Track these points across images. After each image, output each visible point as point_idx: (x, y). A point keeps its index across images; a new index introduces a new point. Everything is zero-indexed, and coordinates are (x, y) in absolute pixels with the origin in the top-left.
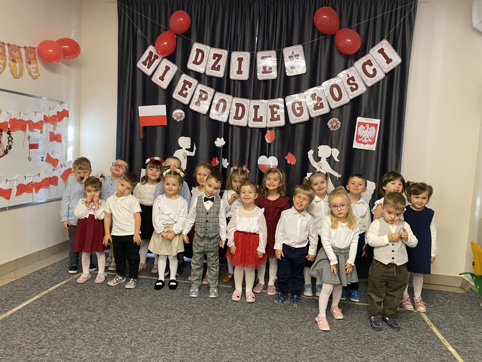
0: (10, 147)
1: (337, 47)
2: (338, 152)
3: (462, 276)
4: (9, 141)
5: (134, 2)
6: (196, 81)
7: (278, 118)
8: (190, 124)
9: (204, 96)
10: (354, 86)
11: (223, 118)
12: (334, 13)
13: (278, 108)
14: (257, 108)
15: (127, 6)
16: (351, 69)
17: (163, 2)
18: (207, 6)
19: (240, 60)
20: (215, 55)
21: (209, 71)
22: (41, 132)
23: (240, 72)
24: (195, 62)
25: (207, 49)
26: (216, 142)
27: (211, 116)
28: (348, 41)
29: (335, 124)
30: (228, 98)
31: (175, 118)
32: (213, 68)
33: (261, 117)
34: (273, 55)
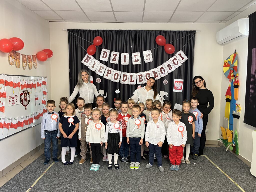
0: (29, 101)
1: (165, 51)
2: (168, 94)
3: (219, 140)
4: (29, 98)
5: (76, 31)
6: (106, 66)
7: (142, 81)
8: (104, 84)
9: (109, 72)
10: (170, 68)
11: (118, 81)
12: (164, 38)
13: (142, 76)
14: (131, 76)
15: (72, 33)
16: (169, 61)
17: (89, 31)
18: (109, 33)
19: (125, 56)
20: (114, 55)
21: (112, 62)
22: (39, 92)
23: (125, 62)
24: (103, 57)
25: (108, 52)
26: (116, 92)
27: (112, 80)
28: (170, 49)
29: (166, 82)
30: (119, 73)
31: (97, 82)
32: (113, 60)
33: (134, 80)
34: (139, 54)
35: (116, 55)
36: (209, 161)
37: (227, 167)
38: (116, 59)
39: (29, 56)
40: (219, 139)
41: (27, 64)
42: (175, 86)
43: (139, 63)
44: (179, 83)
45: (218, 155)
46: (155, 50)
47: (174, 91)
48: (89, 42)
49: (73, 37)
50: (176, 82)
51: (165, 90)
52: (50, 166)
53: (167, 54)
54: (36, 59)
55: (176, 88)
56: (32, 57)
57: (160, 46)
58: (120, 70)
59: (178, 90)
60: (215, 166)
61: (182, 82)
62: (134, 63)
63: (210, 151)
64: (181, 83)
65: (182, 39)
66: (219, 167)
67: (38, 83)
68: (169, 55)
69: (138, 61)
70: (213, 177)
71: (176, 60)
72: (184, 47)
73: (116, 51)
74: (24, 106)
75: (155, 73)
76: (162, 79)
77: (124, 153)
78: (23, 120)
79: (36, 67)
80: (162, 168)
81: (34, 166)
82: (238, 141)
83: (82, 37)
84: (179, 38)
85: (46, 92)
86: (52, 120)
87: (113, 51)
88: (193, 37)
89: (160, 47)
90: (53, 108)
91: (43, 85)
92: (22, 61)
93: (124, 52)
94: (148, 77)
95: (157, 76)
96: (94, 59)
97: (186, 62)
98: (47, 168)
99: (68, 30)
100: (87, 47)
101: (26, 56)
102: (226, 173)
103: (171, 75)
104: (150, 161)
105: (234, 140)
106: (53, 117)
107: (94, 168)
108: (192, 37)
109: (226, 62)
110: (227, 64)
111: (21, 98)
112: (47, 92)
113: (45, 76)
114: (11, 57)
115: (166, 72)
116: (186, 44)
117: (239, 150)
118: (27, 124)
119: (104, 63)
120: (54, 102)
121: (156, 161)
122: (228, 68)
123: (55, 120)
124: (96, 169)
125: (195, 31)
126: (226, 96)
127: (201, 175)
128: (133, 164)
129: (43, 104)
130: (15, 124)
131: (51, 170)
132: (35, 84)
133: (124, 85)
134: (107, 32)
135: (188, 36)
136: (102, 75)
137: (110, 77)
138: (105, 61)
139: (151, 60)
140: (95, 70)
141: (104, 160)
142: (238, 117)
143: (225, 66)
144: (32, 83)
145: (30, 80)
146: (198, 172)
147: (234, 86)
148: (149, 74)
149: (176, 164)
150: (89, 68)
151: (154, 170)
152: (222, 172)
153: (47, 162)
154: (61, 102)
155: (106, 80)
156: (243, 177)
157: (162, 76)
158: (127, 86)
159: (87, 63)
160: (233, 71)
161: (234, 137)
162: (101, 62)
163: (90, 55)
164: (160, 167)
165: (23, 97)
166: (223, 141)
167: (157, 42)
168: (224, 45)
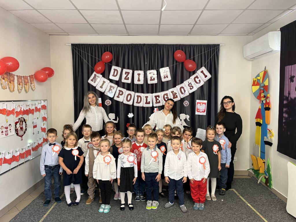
0: (26, 130)
2: (189, 117)
4: (26, 126)
5: (81, 46)
6: (116, 86)
7: (159, 102)
8: (114, 106)
9: (121, 93)
10: (191, 87)
11: (130, 103)
12: (183, 53)
13: (159, 97)
14: (147, 97)
15: (77, 48)
16: (190, 79)
17: (96, 46)
18: (120, 48)
19: (139, 74)
20: (126, 73)
21: (123, 81)
22: (38, 118)
23: (139, 80)
24: (113, 75)
25: (119, 69)
26: (128, 115)
27: (124, 102)
28: (190, 66)
29: (186, 103)
30: (132, 93)
31: (106, 104)
32: (125, 79)
33: (149, 102)
34: (155, 72)
35: (128, 73)
36: (238, 196)
37: (259, 203)
38: (128, 78)
39: (25, 76)
40: (249, 169)
41: (23, 86)
42: (197, 108)
43: (156, 81)
44: (201, 104)
45: (249, 188)
46: (173, 66)
47: (197, 113)
48: (97, 58)
49: (77, 52)
50: (198, 103)
51: (185, 112)
52: (50, 208)
53: (187, 71)
54: (34, 80)
55: (198, 110)
56: (29, 78)
57: (179, 62)
58: (133, 91)
59: (200, 112)
60: (246, 203)
61: (205, 103)
62: (149, 82)
63: (240, 184)
64: (204, 105)
65: (204, 54)
66: (250, 204)
67: (36, 108)
68: (190, 72)
69: (154, 79)
70: (243, 218)
71: (198, 78)
72: (206, 62)
73: (128, 68)
74: (20, 136)
75: (174, 93)
76: (182, 100)
77: (139, 190)
78: (18, 154)
79: (34, 89)
80: (183, 207)
81: (32, 208)
82: (271, 172)
83: (88, 53)
84: (201, 53)
85: (46, 117)
86: (53, 152)
87: (124, 68)
88: (217, 52)
89: (179, 64)
90: (54, 138)
91: (42, 109)
92: (17, 83)
93: (137, 70)
94: (166, 98)
95: (177, 97)
96: (103, 78)
97: (210, 80)
98: (48, 210)
99: (72, 45)
100: (94, 64)
101: (21, 77)
102: (258, 211)
103: (192, 95)
104: (170, 198)
105: (266, 170)
106: (54, 148)
107: (104, 210)
108: (215, 52)
109: (255, 81)
110: (256, 83)
111: (16, 127)
112: (48, 118)
113: (45, 99)
114: (4, 80)
115: (187, 91)
116: (209, 59)
117: (273, 182)
118: (24, 158)
119: (115, 82)
120: (56, 131)
121: (177, 198)
122: (257, 87)
123: (56, 152)
124: (106, 211)
125: (219, 45)
126: (256, 119)
127: (230, 215)
128: (149, 203)
129: (42, 131)
130: (9, 158)
131: (52, 213)
132: (33, 109)
133: (138, 107)
134: (117, 47)
135: (210, 51)
136: (112, 97)
137: (121, 99)
138: (116, 80)
139: (169, 78)
140: (104, 91)
141: (115, 199)
142: (270, 144)
143: (254, 85)
144: (29, 109)
145: (26, 105)
146: (226, 212)
147: (265, 108)
148: (167, 94)
149: (199, 201)
150: (97, 88)
151: (174, 209)
152: (253, 210)
153: (48, 202)
154: (64, 130)
155: (117, 102)
156: (278, 216)
157: (182, 96)
158: (141, 108)
159: (95, 82)
160: (263, 91)
161: (266, 167)
162: (111, 81)
163: (98, 73)
164: (182, 206)
165: (18, 125)
166: (254, 171)
167: (176, 58)
168: (252, 60)
